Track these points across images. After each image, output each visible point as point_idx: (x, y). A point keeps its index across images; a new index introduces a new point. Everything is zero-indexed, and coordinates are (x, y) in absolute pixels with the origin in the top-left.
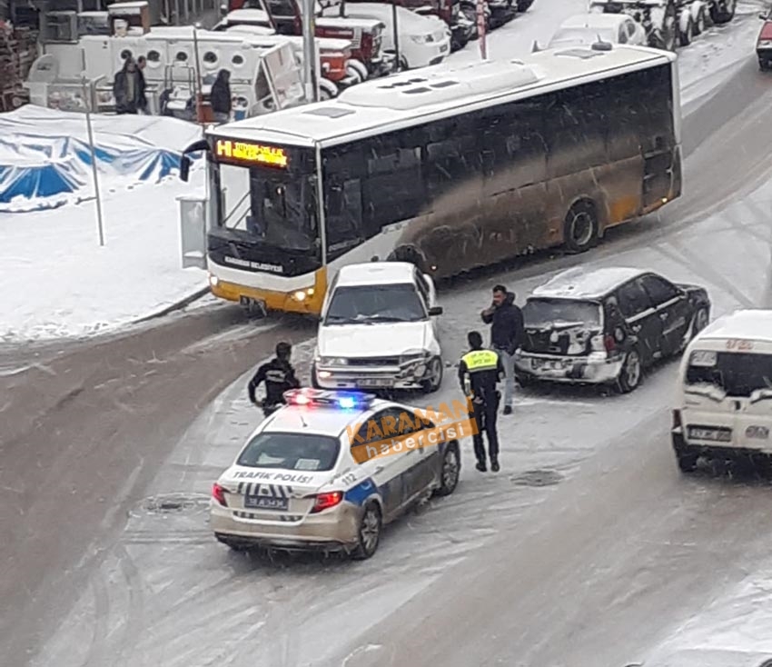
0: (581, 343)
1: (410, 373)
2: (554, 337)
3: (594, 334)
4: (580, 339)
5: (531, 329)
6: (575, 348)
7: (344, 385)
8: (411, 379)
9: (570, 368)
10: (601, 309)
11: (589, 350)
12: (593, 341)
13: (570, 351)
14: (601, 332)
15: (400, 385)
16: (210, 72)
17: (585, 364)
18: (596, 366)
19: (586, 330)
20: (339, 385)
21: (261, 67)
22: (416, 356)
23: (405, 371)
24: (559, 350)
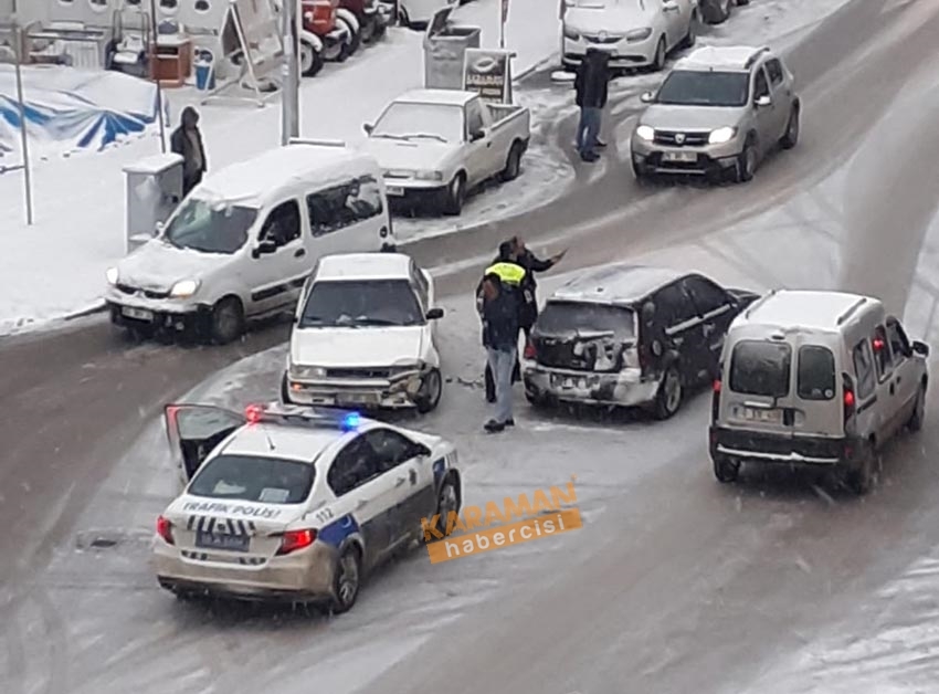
0: (610, 357)
1: (403, 388)
2: (579, 349)
3: (626, 346)
4: (610, 352)
5: (551, 339)
6: (603, 363)
7: (322, 401)
8: (403, 395)
9: (597, 387)
10: (635, 316)
11: (619, 366)
12: (625, 355)
13: (597, 366)
14: (635, 344)
15: (389, 402)
16: (168, 20)
17: (615, 383)
18: (628, 386)
19: (617, 342)
20: (315, 401)
21: (230, 15)
22: (410, 368)
23: (396, 385)
24: (583, 364)
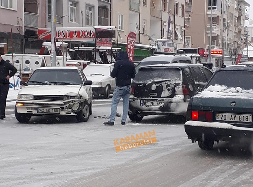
1: (70, 107)
2: (154, 87)
3: (177, 85)
4: (169, 88)
5: (141, 84)
6: (166, 93)
9: (162, 105)
10: (181, 72)
11: (173, 94)
13: (163, 95)
14: (181, 84)
17: (171, 102)
19: (172, 83)
23: (67, 105)
24: (156, 95)
